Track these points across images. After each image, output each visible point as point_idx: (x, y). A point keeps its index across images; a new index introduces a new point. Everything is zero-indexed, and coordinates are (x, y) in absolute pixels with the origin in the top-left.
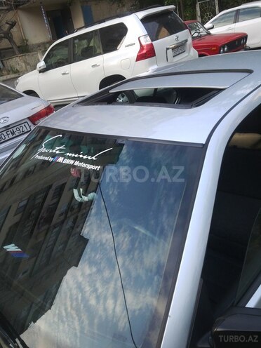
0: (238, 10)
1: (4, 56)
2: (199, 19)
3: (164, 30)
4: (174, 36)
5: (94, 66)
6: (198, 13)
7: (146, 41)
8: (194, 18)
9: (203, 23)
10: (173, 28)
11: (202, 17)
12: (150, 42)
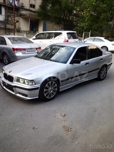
0: (95, 38)
1: (10, 31)
2: (83, 38)
3: (72, 37)
4: (74, 40)
5: (50, 42)
6: (83, 36)
7: (67, 39)
8: (82, 37)
9: (84, 39)
10: (74, 37)
11: (84, 37)
12: (68, 39)
